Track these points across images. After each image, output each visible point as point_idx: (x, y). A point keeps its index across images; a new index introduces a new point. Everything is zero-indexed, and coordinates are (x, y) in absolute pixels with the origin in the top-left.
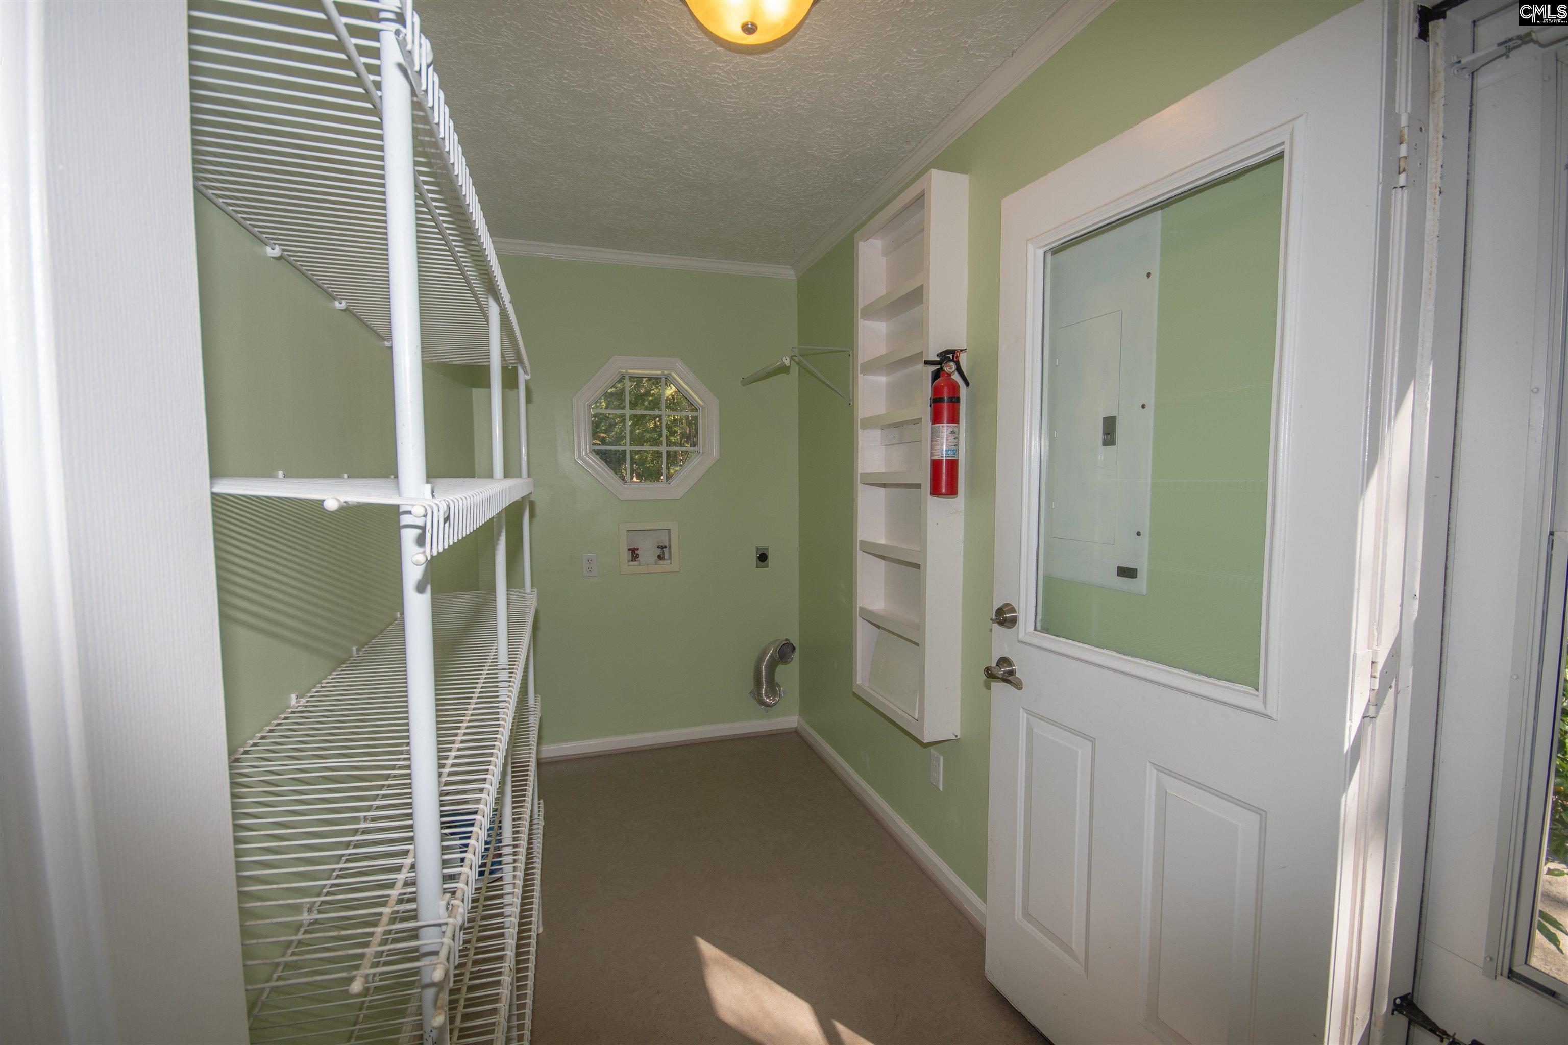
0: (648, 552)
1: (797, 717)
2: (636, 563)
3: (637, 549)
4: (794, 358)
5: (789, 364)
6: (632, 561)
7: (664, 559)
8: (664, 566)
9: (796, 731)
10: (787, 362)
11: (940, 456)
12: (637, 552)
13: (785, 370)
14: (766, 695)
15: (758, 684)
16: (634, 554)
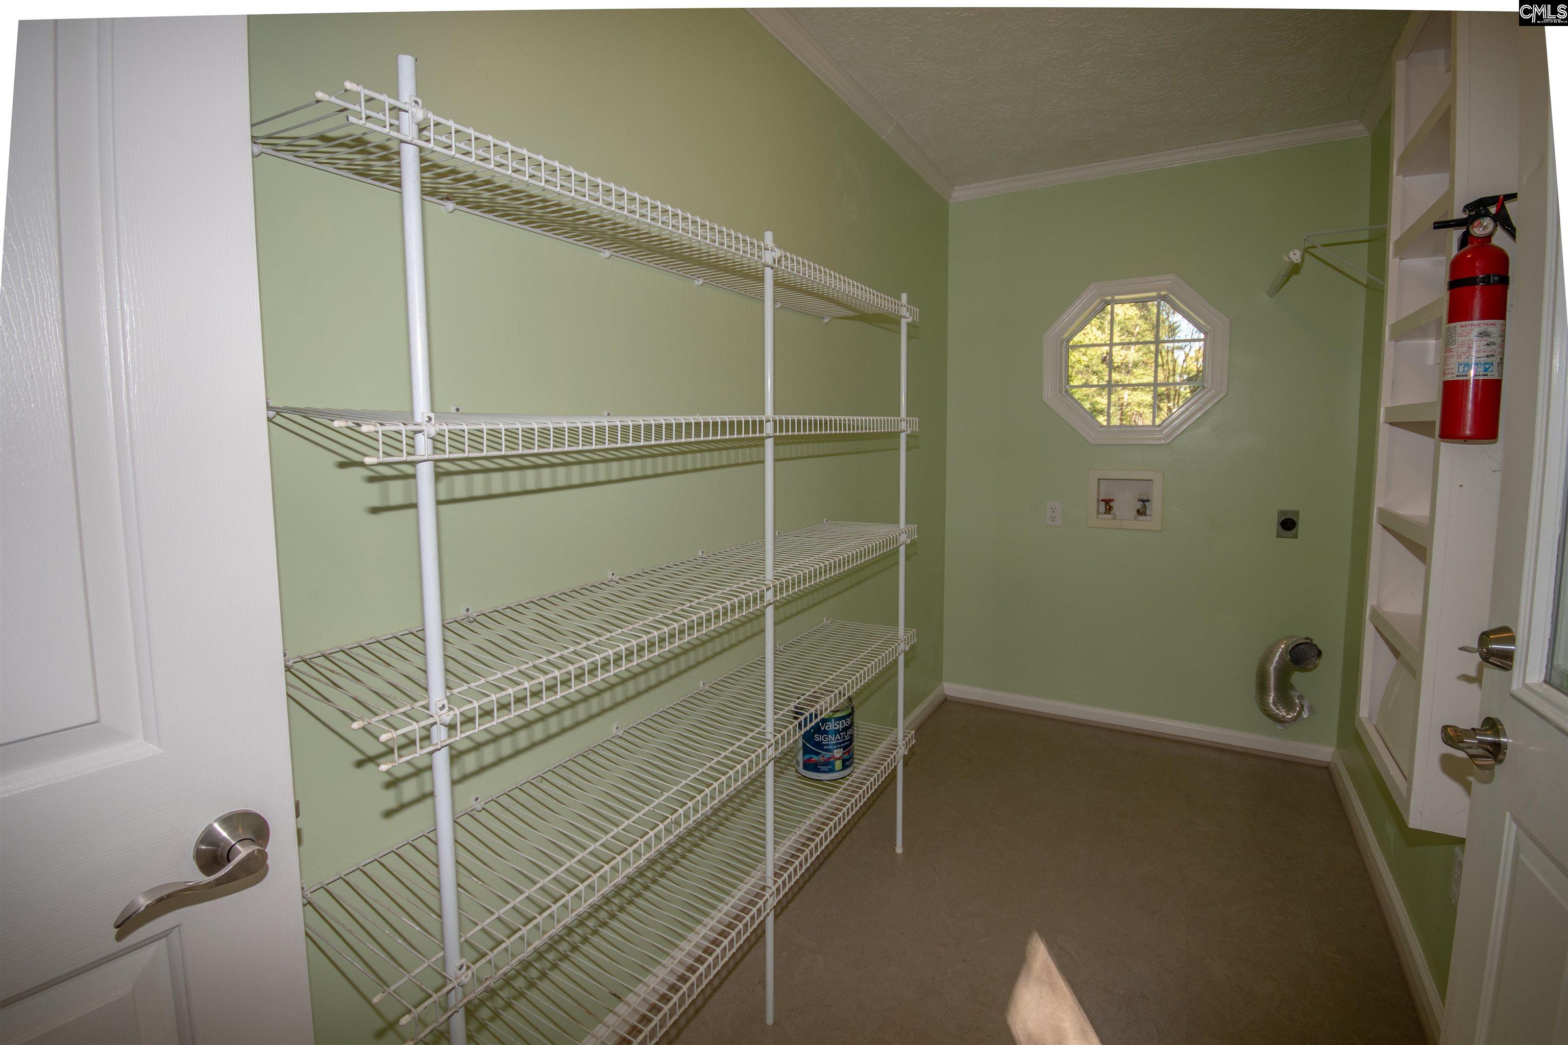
0: (1125, 504)
1: (1333, 749)
2: (1109, 516)
3: (1113, 500)
4: (1312, 250)
5: (1299, 260)
6: (1105, 513)
7: (1145, 515)
8: (1142, 523)
9: (1327, 768)
10: (1296, 256)
11: (1454, 375)
12: (1111, 504)
13: (1295, 269)
14: (1275, 704)
15: (1262, 687)
16: (1108, 505)
